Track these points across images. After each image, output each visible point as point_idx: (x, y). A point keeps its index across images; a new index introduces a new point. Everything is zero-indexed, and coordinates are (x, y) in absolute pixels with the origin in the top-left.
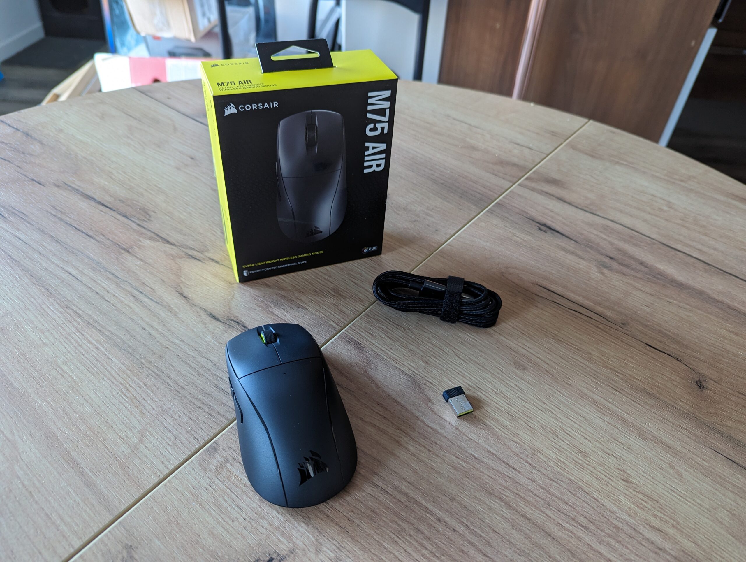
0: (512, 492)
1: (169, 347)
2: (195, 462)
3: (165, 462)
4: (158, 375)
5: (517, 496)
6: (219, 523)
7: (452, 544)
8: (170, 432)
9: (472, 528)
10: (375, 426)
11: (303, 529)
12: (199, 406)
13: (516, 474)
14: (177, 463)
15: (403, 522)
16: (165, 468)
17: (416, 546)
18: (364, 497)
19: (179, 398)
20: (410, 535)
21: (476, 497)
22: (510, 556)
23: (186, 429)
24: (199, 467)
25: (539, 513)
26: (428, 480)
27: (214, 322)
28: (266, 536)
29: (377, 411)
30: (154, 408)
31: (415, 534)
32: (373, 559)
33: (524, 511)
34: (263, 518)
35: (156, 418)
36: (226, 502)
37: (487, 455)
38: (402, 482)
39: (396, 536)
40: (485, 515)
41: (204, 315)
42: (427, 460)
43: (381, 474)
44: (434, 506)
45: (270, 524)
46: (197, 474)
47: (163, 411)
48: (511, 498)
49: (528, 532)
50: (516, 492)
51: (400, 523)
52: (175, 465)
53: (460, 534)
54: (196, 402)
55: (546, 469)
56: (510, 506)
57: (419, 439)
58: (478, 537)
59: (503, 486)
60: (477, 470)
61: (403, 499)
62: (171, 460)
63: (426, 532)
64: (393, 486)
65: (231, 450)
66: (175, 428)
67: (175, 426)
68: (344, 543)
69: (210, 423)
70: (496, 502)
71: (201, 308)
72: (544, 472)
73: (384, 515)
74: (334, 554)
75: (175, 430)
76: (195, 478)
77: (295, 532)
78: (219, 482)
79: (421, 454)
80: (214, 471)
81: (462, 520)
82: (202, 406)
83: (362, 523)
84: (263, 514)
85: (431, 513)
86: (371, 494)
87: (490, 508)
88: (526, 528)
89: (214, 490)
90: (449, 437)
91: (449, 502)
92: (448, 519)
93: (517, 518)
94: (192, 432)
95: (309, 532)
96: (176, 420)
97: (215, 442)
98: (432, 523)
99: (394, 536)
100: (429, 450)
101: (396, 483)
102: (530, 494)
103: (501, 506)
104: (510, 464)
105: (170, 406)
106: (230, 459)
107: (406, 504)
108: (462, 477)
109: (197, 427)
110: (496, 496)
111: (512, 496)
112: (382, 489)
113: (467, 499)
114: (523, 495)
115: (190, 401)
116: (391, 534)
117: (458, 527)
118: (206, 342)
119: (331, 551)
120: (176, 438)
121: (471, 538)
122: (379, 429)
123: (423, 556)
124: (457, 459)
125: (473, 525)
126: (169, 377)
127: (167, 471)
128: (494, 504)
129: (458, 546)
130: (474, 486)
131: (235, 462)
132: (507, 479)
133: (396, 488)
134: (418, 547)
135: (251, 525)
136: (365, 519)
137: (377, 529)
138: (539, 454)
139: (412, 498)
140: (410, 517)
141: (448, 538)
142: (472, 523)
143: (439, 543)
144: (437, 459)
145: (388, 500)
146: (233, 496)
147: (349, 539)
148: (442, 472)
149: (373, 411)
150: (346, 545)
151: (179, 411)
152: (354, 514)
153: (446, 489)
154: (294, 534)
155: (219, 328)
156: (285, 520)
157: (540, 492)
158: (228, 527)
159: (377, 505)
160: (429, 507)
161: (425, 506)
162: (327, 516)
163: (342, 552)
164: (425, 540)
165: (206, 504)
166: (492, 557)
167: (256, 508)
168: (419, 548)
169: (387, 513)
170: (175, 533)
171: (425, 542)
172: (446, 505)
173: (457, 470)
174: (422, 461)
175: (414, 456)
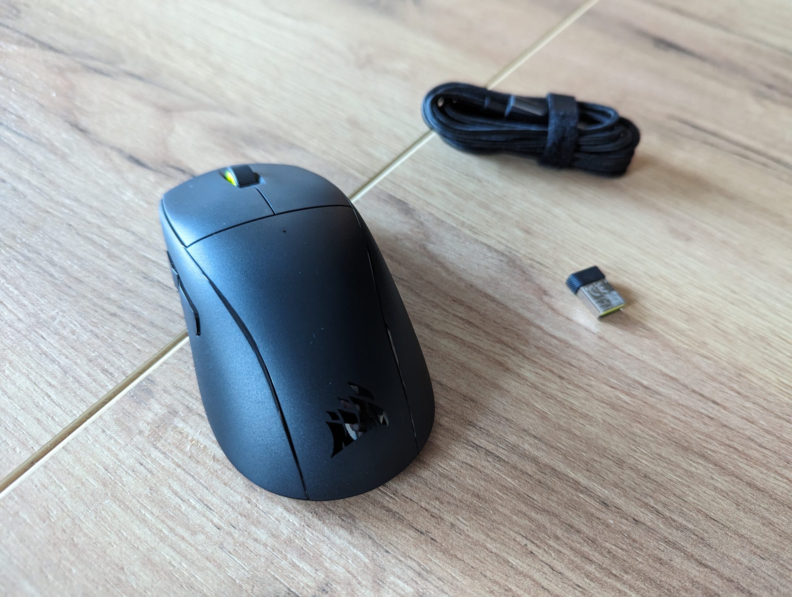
0: (722, 443)
1: (51, 210)
2: (107, 418)
3: (43, 419)
4: (29, 259)
5: (731, 450)
6: (163, 539)
7: (636, 548)
8: (54, 361)
9: (667, 514)
10: (455, 338)
11: (342, 541)
12: (112, 311)
13: (719, 411)
14: (69, 421)
15: (537, 513)
16: (43, 432)
17: (572, 558)
18: (454, 469)
19: (72, 299)
20: (557, 538)
21: (660, 456)
22: (745, 561)
23: (86, 356)
24: (116, 428)
25: (775, 478)
26: (568, 431)
27: (139, 170)
28: (268, 559)
29: (452, 312)
30: (21, 316)
31: (565, 534)
32: (492, 592)
33: (749, 477)
34: (257, 523)
35: (25, 336)
36: (176, 494)
37: (663, 381)
38: (521, 437)
39: (530, 540)
40: (685, 489)
41: (117, 159)
42: (559, 394)
43: (482, 425)
44: (589, 478)
45: (273, 535)
46: (112, 441)
47: (39, 323)
48: (721, 453)
49: (767, 514)
50: (728, 442)
51: (533, 514)
52: (66, 425)
53: (649, 527)
54: (107, 306)
55: (766, 400)
56: (724, 469)
57: (538, 358)
58: (682, 531)
59: (702, 433)
60: (652, 407)
61: (530, 468)
62: (56, 415)
63: (584, 529)
64: (507, 445)
65: (182, 392)
66: (64, 354)
67: (64, 351)
68: (430, 564)
69: (136, 342)
70: (698, 463)
71: (113, 148)
72: (764, 404)
73: (500, 502)
74: (413, 587)
75: (64, 357)
76: (109, 449)
77: (325, 547)
78: (159, 454)
79: (547, 383)
80: (147, 433)
81: (646, 501)
82: (119, 312)
83: (458, 520)
84: (256, 515)
85: (586, 491)
86: (469, 462)
87: (691, 475)
88: (760, 506)
89: (151, 472)
90: (591, 352)
91: (615, 469)
92: (620, 502)
93: (741, 490)
94: (100, 361)
95: (354, 546)
96: (64, 338)
97: (147, 378)
98: (593, 511)
99: (525, 542)
100: (560, 377)
101: (512, 439)
102: (752, 444)
103: (708, 470)
104: (706, 394)
105: (53, 313)
106: (180, 409)
107: (537, 477)
108: (627, 421)
109: (110, 350)
110: (695, 453)
111: (722, 450)
112: (488, 453)
113: (647, 461)
114: (740, 448)
115: (95, 304)
116: (519, 538)
117: (641, 515)
118: (123, 201)
119: (406, 582)
120: (66, 373)
121: (670, 534)
122: (463, 342)
123: (588, 577)
124: (613, 390)
125: (669, 510)
126: (52, 263)
127: (47, 439)
128: (695, 467)
129: (649, 552)
130: (653, 437)
131: (190, 414)
132: (707, 420)
133: (513, 448)
134: (576, 559)
135: (234, 539)
136: (464, 512)
137: (490, 530)
138: (747, 375)
139: (545, 466)
140: (550, 502)
141: (629, 537)
142: (665, 505)
143: (614, 547)
144: (577, 392)
145: (502, 471)
146: (191, 482)
147: (439, 554)
148: (591, 414)
149: (448, 312)
150: (434, 567)
151: (71, 322)
152: (442, 503)
153: (604, 444)
154: (325, 552)
155: (148, 180)
156: (303, 523)
157: (767, 439)
158: (183, 546)
159: (483, 483)
160: (581, 480)
161: (572, 479)
162: (389, 510)
163: (429, 581)
164: (585, 544)
165: (134, 501)
166: (715, 567)
167: (241, 503)
168: (578, 560)
169: (504, 496)
170: (68, 565)
171: (586, 549)
172: (611, 475)
173: (617, 410)
174: (552, 397)
175: (536, 388)
